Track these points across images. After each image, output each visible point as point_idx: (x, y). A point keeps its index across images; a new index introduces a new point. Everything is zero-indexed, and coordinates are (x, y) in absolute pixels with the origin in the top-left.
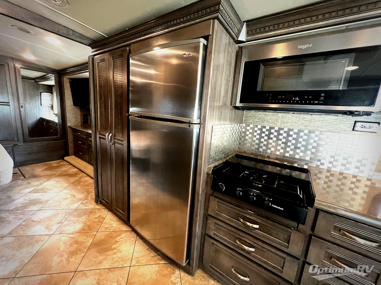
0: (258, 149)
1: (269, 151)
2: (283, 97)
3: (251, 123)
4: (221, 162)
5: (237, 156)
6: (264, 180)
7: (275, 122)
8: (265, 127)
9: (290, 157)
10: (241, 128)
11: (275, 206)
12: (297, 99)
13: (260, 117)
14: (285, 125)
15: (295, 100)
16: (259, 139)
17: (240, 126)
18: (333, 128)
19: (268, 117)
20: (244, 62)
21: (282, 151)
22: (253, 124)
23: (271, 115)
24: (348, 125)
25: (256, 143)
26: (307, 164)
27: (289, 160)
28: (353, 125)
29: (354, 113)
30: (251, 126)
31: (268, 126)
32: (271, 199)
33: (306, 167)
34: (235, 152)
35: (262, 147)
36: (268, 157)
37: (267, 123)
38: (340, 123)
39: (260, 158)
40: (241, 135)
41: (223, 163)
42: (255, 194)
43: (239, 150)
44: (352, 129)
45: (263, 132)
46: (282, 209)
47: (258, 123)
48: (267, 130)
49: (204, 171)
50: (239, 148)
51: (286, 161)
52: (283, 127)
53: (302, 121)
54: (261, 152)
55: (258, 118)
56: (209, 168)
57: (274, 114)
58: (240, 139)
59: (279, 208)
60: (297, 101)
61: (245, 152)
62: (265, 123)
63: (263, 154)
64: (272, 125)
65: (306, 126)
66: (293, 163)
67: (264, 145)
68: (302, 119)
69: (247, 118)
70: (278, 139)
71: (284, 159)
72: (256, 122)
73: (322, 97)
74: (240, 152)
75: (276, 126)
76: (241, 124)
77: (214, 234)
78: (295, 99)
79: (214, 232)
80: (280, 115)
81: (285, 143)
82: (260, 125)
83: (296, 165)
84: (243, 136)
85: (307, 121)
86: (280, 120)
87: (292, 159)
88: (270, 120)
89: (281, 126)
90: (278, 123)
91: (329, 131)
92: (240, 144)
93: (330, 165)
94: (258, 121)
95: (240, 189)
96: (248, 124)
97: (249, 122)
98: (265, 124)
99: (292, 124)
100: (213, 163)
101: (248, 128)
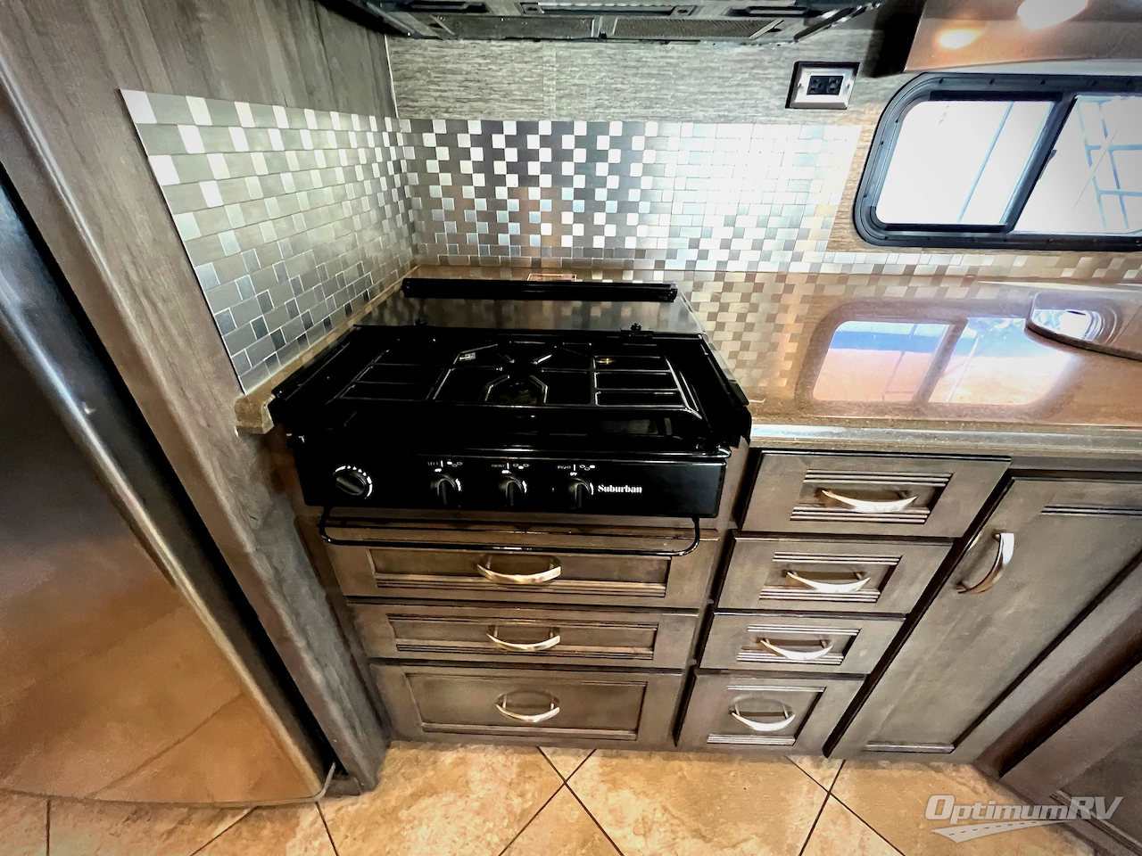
0: (491, 238)
1: (534, 240)
3: (435, 111)
4: (330, 338)
5: (415, 288)
6: (545, 378)
7: (536, 94)
8: (498, 127)
9: (609, 252)
10: (394, 142)
11: (611, 489)
13: (468, 73)
14: (576, 104)
16: (487, 192)
17: (381, 127)
19: (503, 72)
21: (579, 230)
22: (446, 115)
23: (515, 57)
25: (479, 213)
26: (660, 265)
27: (607, 264)
28: (789, 82)
30: (440, 127)
31: (511, 117)
32: (592, 467)
33: (658, 278)
34: (402, 272)
35: (504, 229)
36: (537, 266)
37: (505, 102)
38: (754, 77)
39: (507, 276)
40: (405, 181)
41: (342, 341)
42: (521, 468)
43: (419, 257)
44: (785, 103)
45: (496, 155)
46: (639, 490)
47: (466, 107)
48: (510, 141)
49: (207, 432)
50: (415, 249)
51: (597, 268)
52: (571, 115)
53: (632, 80)
54: (504, 250)
55: (459, 78)
56: (245, 400)
57: (522, 55)
58: (408, 205)
59: (628, 489)
61: (444, 263)
62: (494, 105)
63: (515, 256)
64: (525, 112)
66: (621, 272)
67: (513, 217)
68: (634, 71)
69: (411, 84)
70: (560, 180)
71: (589, 263)
72: (458, 104)
74: (426, 266)
75: (544, 118)
76: (388, 121)
77: (400, 648)
79: (399, 641)
81: (587, 194)
82: (475, 118)
83: (628, 277)
84: (414, 186)
85: (650, 75)
86: (554, 82)
87: (616, 257)
88: (512, 87)
89: (561, 112)
90: (546, 99)
91: (722, 120)
92: (412, 227)
93: (724, 255)
94: (464, 94)
95: (449, 463)
96: (421, 115)
97: (423, 102)
98: (497, 111)
99: (603, 95)
100: (273, 359)
101: (428, 139)
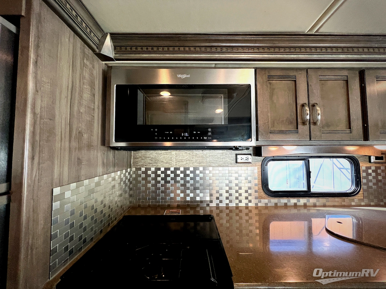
1: (168, 199)
2: (171, 132)
3: (142, 166)
7: (170, 161)
8: (159, 169)
9: (191, 202)
10: (129, 174)
12: (187, 134)
13: (152, 157)
14: (181, 163)
15: (184, 136)
16: (155, 185)
17: (126, 171)
18: (222, 163)
19: (162, 157)
20: (115, 85)
21: (182, 195)
22: (145, 167)
23: (164, 154)
24: (232, 159)
25: (152, 191)
26: (208, 205)
27: (191, 205)
28: (235, 158)
29: (238, 148)
30: (143, 169)
31: (163, 167)
33: (207, 209)
35: (159, 195)
36: (168, 206)
37: (162, 163)
38: (226, 157)
40: (130, 184)
44: (235, 162)
45: (158, 176)
47: (151, 165)
48: (162, 172)
50: (131, 202)
51: (188, 207)
52: (179, 166)
54: (159, 202)
55: (150, 158)
57: (167, 153)
58: (131, 190)
60: (187, 137)
64: (167, 166)
65: (200, 163)
67: (162, 192)
68: (195, 156)
69: (137, 160)
70: (176, 182)
71: (186, 205)
72: (149, 164)
73: (210, 132)
75: (172, 167)
76: (129, 170)
78: (184, 134)
80: (174, 152)
81: (184, 185)
82: (153, 167)
83: (198, 209)
84: (133, 184)
85: (200, 157)
86: (175, 159)
87: (194, 203)
88: (164, 160)
89: (177, 165)
90: (172, 162)
92: (131, 196)
93: (227, 201)
94: (151, 162)
96: (139, 167)
97: (140, 164)
98: (159, 165)
99: (188, 161)
101: (140, 172)
